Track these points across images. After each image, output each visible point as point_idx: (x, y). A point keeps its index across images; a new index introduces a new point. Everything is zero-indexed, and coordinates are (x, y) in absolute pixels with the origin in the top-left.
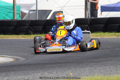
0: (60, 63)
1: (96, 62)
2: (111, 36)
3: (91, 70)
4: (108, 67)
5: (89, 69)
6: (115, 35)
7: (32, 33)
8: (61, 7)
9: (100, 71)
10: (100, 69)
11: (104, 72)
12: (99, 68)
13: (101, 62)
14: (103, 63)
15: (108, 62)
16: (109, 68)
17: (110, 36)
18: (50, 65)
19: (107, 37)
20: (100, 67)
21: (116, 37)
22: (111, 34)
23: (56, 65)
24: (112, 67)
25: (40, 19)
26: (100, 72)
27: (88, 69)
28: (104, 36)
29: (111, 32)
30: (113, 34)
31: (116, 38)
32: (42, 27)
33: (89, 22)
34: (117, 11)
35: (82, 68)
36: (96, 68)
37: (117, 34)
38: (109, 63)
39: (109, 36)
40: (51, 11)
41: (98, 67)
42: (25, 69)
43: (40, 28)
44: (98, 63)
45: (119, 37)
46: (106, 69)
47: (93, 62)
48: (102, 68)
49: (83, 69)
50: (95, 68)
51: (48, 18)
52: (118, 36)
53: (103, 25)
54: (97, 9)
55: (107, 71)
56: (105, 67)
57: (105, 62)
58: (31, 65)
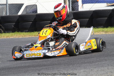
0: (45, 65)
3: (86, 72)
4: (106, 68)
5: (84, 71)
6: (103, 31)
7: (3, 31)
9: (98, 72)
10: (97, 71)
11: (104, 74)
12: (95, 70)
13: (95, 62)
14: (97, 63)
15: (103, 62)
16: (108, 69)
17: (97, 32)
18: (35, 68)
20: (96, 68)
21: (104, 33)
23: (41, 68)
24: (110, 67)
25: (10, 15)
26: (99, 74)
27: (82, 71)
29: (97, 28)
30: (100, 29)
31: (105, 35)
32: (14, 23)
34: (102, 3)
35: (75, 70)
36: (92, 70)
37: (105, 29)
38: (105, 64)
41: (94, 69)
43: (13, 25)
44: (91, 64)
46: (104, 70)
47: (85, 63)
48: (100, 69)
49: (77, 71)
50: (90, 70)
51: (20, 13)
52: (106, 32)
53: (88, 19)
55: (107, 73)
56: (103, 68)
57: (99, 62)
58: (10, 68)
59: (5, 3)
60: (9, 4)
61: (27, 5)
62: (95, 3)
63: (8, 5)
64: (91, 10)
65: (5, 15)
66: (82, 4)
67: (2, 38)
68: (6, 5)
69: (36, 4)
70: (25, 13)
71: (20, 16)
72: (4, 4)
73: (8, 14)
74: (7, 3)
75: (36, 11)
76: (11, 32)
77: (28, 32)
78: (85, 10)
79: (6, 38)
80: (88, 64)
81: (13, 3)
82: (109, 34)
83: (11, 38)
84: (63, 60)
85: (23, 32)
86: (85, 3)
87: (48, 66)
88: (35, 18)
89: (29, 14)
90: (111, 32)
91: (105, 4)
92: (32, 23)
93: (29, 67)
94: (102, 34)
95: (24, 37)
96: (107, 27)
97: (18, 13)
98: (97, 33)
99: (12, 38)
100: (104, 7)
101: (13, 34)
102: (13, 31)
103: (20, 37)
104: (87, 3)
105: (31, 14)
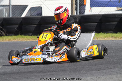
0: (49, 72)
1: (96, 70)
2: (107, 38)
3: (93, 79)
4: (114, 76)
5: (91, 79)
6: (112, 37)
7: (5, 34)
8: (41, 1)
10: (105, 79)
12: (103, 78)
13: (102, 70)
14: (104, 71)
15: (112, 70)
18: (38, 74)
19: (101, 39)
20: (103, 75)
21: (113, 39)
22: (106, 35)
23: (45, 74)
24: (119, 75)
25: (13, 17)
27: (89, 78)
28: (98, 38)
29: (106, 33)
30: (109, 35)
31: (114, 40)
32: (17, 26)
33: (78, 21)
34: (112, 6)
36: (99, 78)
37: (115, 35)
39: (104, 38)
40: (27, 6)
41: (102, 76)
42: (6, 79)
43: (15, 27)
44: (98, 71)
45: (117, 39)
46: (112, 78)
47: (92, 70)
48: (108, 77)
50: (97, 78)
51: (24, 15)
52: (115, 38)
53: (97, 24)
54: (85, 4)
56: (111, 76)
57: (107, 70)
58: (12, 73)
59: (8, 4)
60: (12, 5)
61: (31, 7)
62: (105, 7)
63: (11, 7)
64: (100, 13)
65: (8, 17)
66: (90, 8)
67: (4, 41)
68: (9, 6)
69: (41, 6)
70: (29, 15)
71: (23, 18)
72: (7, 6)
73: (11, 16)
74: (10, 4)
75: (41, 14)
76: (13, 35)
77: (32, 35)
78: (93, 14)
79: (7, 41)
80: (95, 71)
81: (16, 5)
82: (119, 40)
83: (13, 41)
84: (69, 67)
85: (27, 35)
86: (94, 7)
87: (53, 72)
88: (40, 21)
89: (33, 16)
90: (120, 38)
91: (115, 8)
92: (36, 26)
93: (31, 72)
94: (111, 40)
95: (27, 41)
96: (116, 32)
97: (22, 15)
98: (105, 38)
99: (15, 41)
100: (114, 11)
101: (16, 37)
102: (16, 34)
103: (23, 41)
104: (95, 7)
105: (35, 16)
